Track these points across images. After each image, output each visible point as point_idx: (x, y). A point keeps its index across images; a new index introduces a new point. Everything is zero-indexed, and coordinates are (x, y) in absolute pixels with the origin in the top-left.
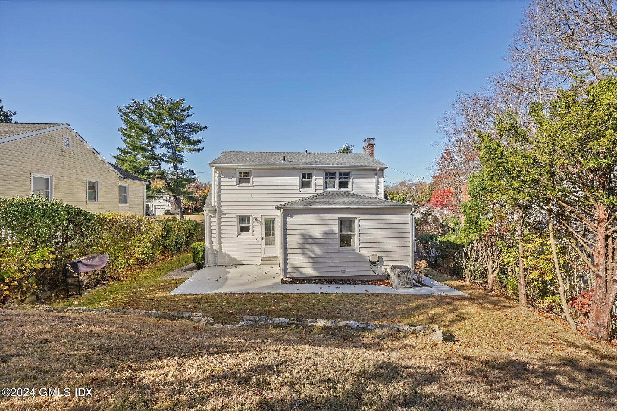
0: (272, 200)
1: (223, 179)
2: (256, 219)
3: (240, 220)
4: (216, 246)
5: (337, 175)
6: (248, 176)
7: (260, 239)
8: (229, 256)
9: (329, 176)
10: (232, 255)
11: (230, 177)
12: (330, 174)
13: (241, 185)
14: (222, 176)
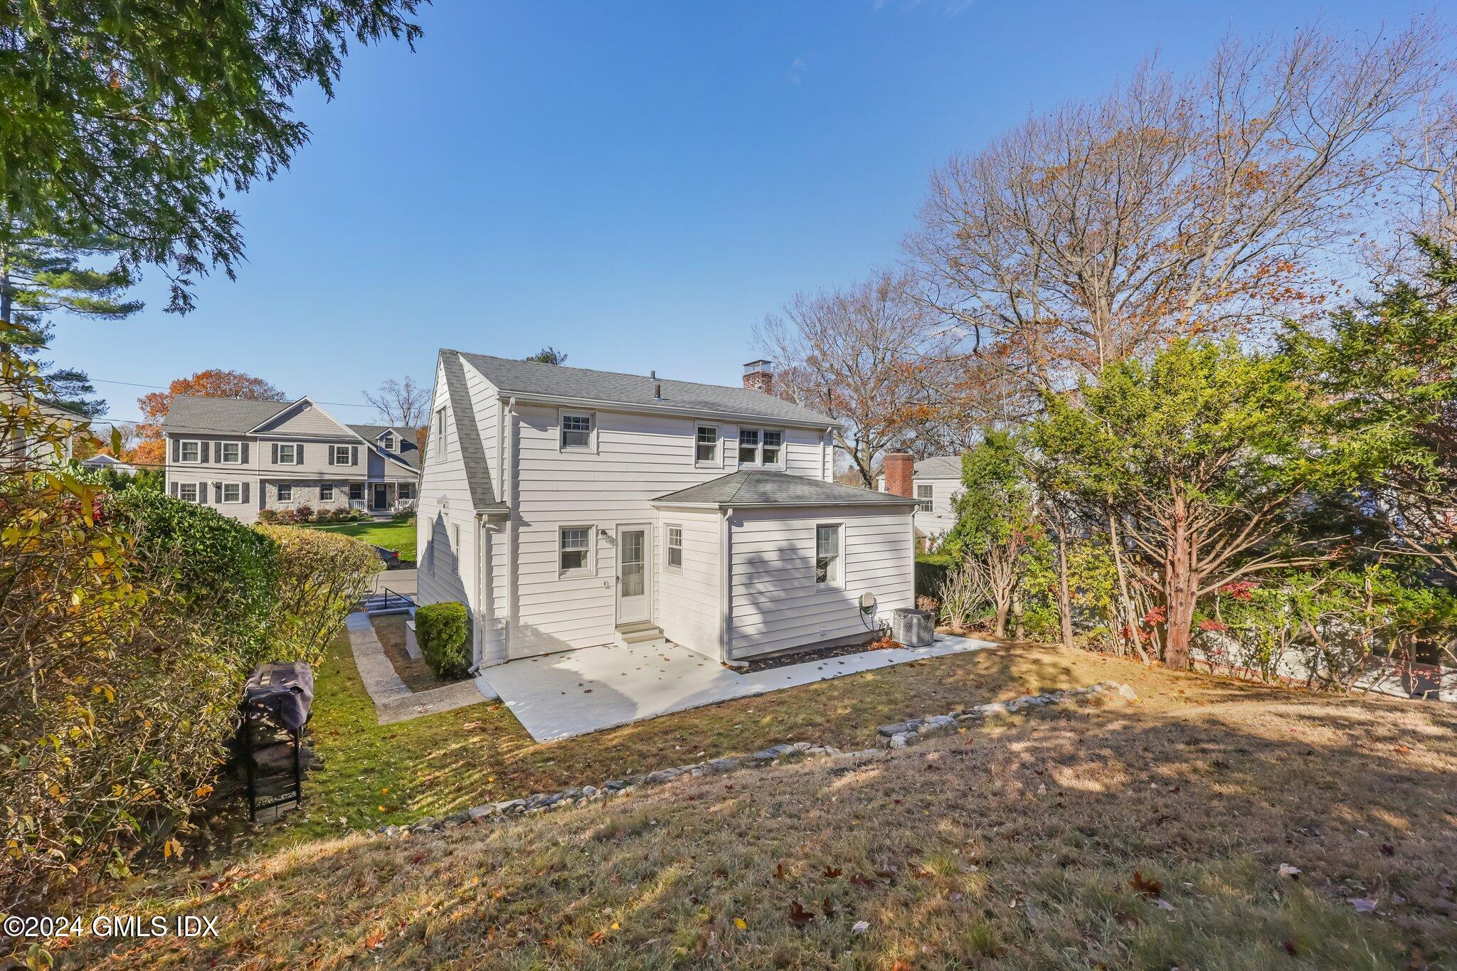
0: (640, 486)
1: (526, 431)
2: (604, 532)
3: (564, 537)
4: (503, 610)
5: (761, 436)
6: (587, 428)
7: (612, 582)
8: (536, 633)
9: (748, 436)
10: (543, 629)
11: (543, 428)
12: (749, 433)
13: (569, 449)
14: (522, 424)
